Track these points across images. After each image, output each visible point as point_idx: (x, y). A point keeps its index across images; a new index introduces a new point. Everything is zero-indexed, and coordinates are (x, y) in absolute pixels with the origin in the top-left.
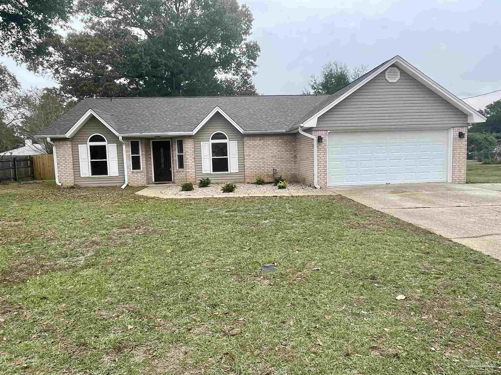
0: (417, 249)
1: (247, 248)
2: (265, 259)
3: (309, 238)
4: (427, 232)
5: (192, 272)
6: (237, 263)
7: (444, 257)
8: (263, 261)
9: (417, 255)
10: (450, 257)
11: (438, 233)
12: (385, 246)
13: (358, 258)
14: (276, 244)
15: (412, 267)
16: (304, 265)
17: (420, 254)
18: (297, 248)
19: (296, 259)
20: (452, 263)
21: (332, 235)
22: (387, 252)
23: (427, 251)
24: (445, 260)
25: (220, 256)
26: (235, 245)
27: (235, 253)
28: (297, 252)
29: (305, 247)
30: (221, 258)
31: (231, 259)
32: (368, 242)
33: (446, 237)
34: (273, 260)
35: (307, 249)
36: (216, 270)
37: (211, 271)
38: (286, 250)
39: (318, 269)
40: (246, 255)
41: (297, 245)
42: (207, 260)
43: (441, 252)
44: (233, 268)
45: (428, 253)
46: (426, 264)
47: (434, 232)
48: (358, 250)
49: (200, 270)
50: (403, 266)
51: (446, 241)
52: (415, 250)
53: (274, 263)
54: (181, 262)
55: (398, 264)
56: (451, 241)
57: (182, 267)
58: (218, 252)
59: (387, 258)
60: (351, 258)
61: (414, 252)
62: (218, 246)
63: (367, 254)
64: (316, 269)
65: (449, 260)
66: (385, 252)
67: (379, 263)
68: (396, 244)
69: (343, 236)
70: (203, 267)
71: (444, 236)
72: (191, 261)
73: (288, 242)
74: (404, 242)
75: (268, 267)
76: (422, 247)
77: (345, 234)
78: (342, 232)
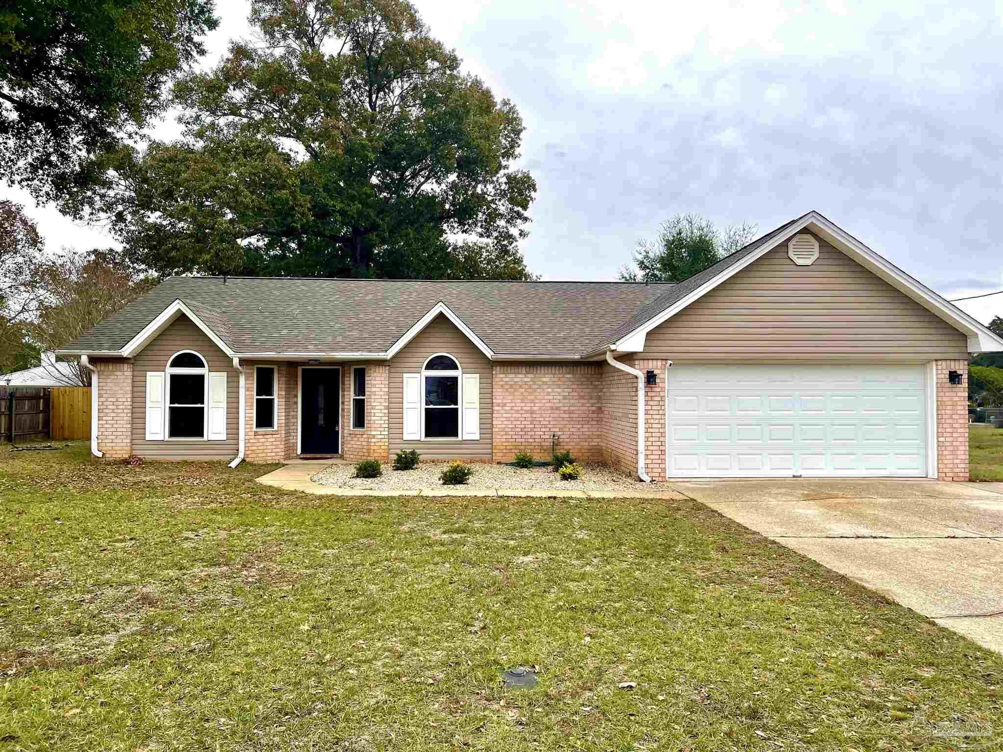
0: (857, 642)
1: (478, 625)
2: (517, 654)
3: (617, 605)
4: (882, 601)
5: (350, 684)
6: (452, 663)
7: (917, 666)
8: (509, 660)
9: (856, 658)
10: (931, 664)
11: (905, 603)
12: (784, 631)
13: (723, 659)
14: (543, 617)
15: (844, 689)
16: (600, 672)
17: (863, 655)
18: (589, 628)
19: (583, 657)
20: (934, 680)
21: (670, 600)
22: (789, 649)
23: (880, 648)
24: (919, 673)
25: (415, 644)
26: (451, 617)
27: (450, 637)
28: (588, 639)
29: (605, 626)
30: (417, 650)
31: (438, 652)
32: (747, 618)
33: (924, 613)
34: (531, 658)
35: (610, 632)
36: (404, 679)
37: (392, 682)
38: (562, 634)
39: (631, 687)
40: (474, 642)
41: (590, 621)
42: (387, 654)
43: (910, 650)
44: (442, 676)
45: (881, 654)
46: (876, 682)
47: (897, 600)
48: (722, 638)
49: (367, 678)
50: (823, 686)
51: (922, 625)
52: (851, 644)
53: (534, 667)
54: (328, 657)
55: (811, 680)
56: (934, 624)
57: (328, 669)
58: (413, 633)
59: (787, 663)
60: (705, 659)
61: (848, 649)
62: (413, 618)
63: (744, 649)
64: (626, 684)
65: (927, 673)
66: (783, 647)
67: (768, 674)
68: (810, 626)
69: (693, 602)
70: (375, 670)
71: (917, 611)
72: (350, 656)
73: (569, 613)
74: (827, 622)
75: (519, 675)
76: (869, 638)
77: (697, 596)
78: (690, 592)
